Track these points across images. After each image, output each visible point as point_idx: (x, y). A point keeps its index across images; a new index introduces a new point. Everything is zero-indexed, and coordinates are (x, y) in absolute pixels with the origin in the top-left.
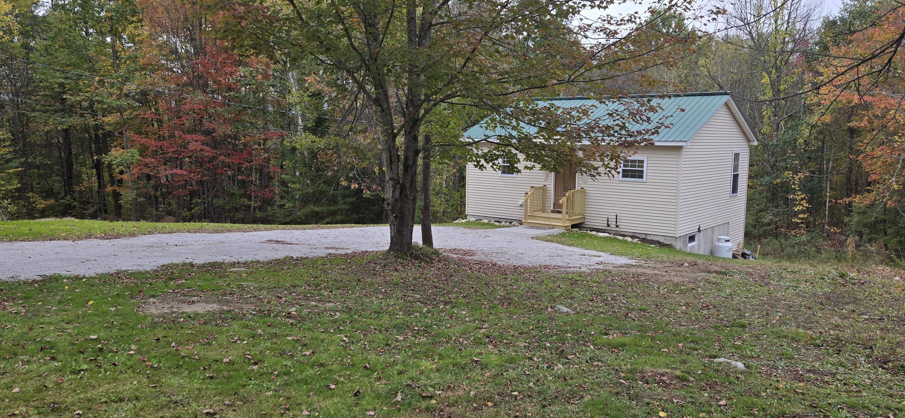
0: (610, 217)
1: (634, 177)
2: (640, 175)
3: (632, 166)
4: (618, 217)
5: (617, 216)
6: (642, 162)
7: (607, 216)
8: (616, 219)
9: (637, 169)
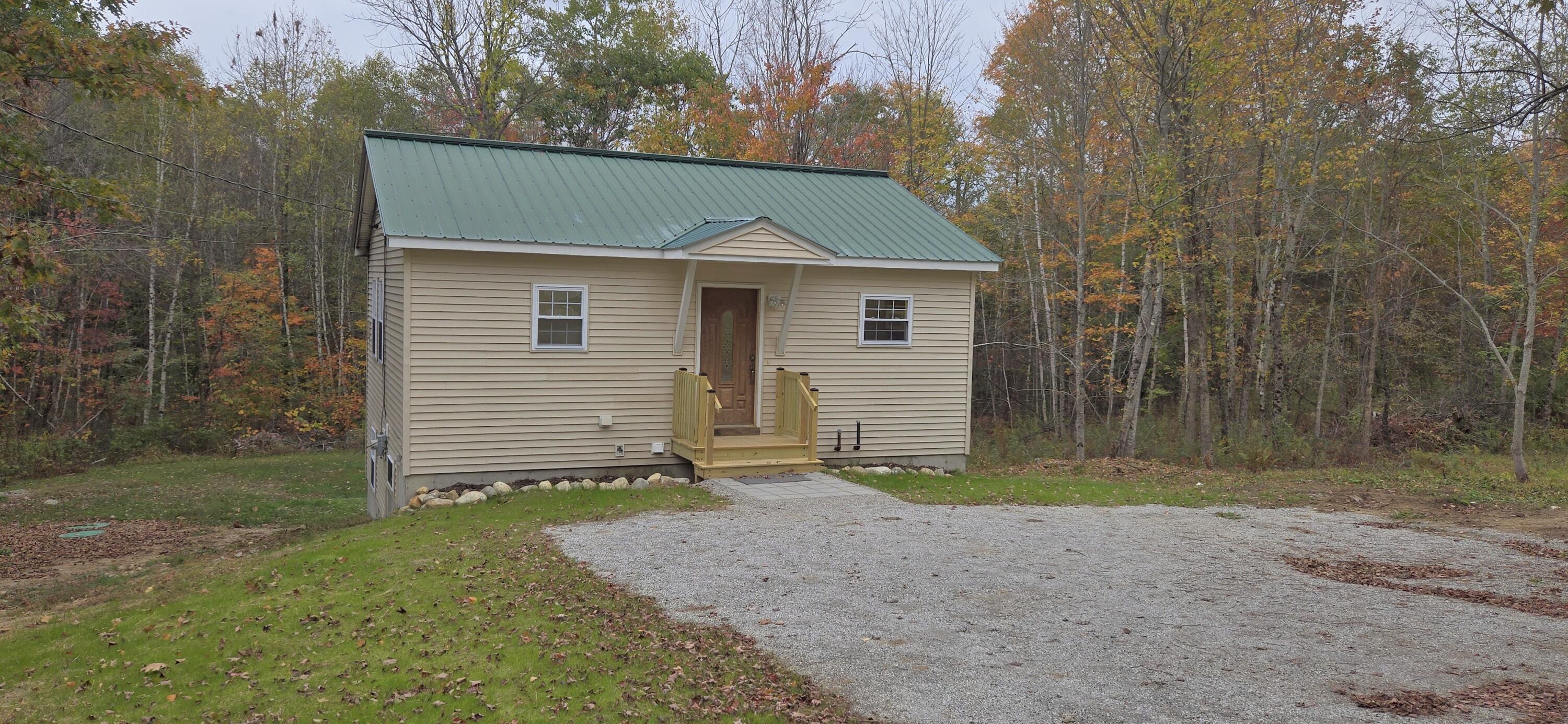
0: (843, 429)
1: (887, 337)
2: (899, 333)
3: (883, 315)
4: (862, 429)
5: (859, 425)
6: (902, 304)
7: (836, 429)
8: (858, 431)
9: (893, 320)
